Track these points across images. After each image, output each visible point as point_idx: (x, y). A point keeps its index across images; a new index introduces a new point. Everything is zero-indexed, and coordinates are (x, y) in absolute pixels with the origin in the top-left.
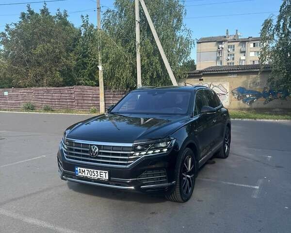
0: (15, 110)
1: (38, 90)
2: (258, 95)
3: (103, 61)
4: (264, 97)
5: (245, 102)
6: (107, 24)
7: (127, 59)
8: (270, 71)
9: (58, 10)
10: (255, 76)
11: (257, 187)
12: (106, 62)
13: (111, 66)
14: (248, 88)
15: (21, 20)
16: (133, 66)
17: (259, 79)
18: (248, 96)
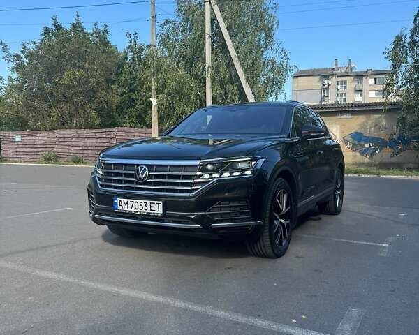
0: (31, 162)
1: (64, 134)
2: (382, 144)
3: (158, 92)
4: (392, 147)
5: (362, 153)
6: (165, 41)
7: (192, 89)
8: (400, 109)
9: (96, 25)
10: (377, 116)
11: (387, 245)
12: (162, 92)
13: (169, 98)
14: (367, 134)
15: (43, 37)
16: (200, 99)
17: (384, 120)
18: (367, 145)
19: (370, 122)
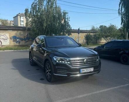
18: (18, 40)
19: (18, 33)
